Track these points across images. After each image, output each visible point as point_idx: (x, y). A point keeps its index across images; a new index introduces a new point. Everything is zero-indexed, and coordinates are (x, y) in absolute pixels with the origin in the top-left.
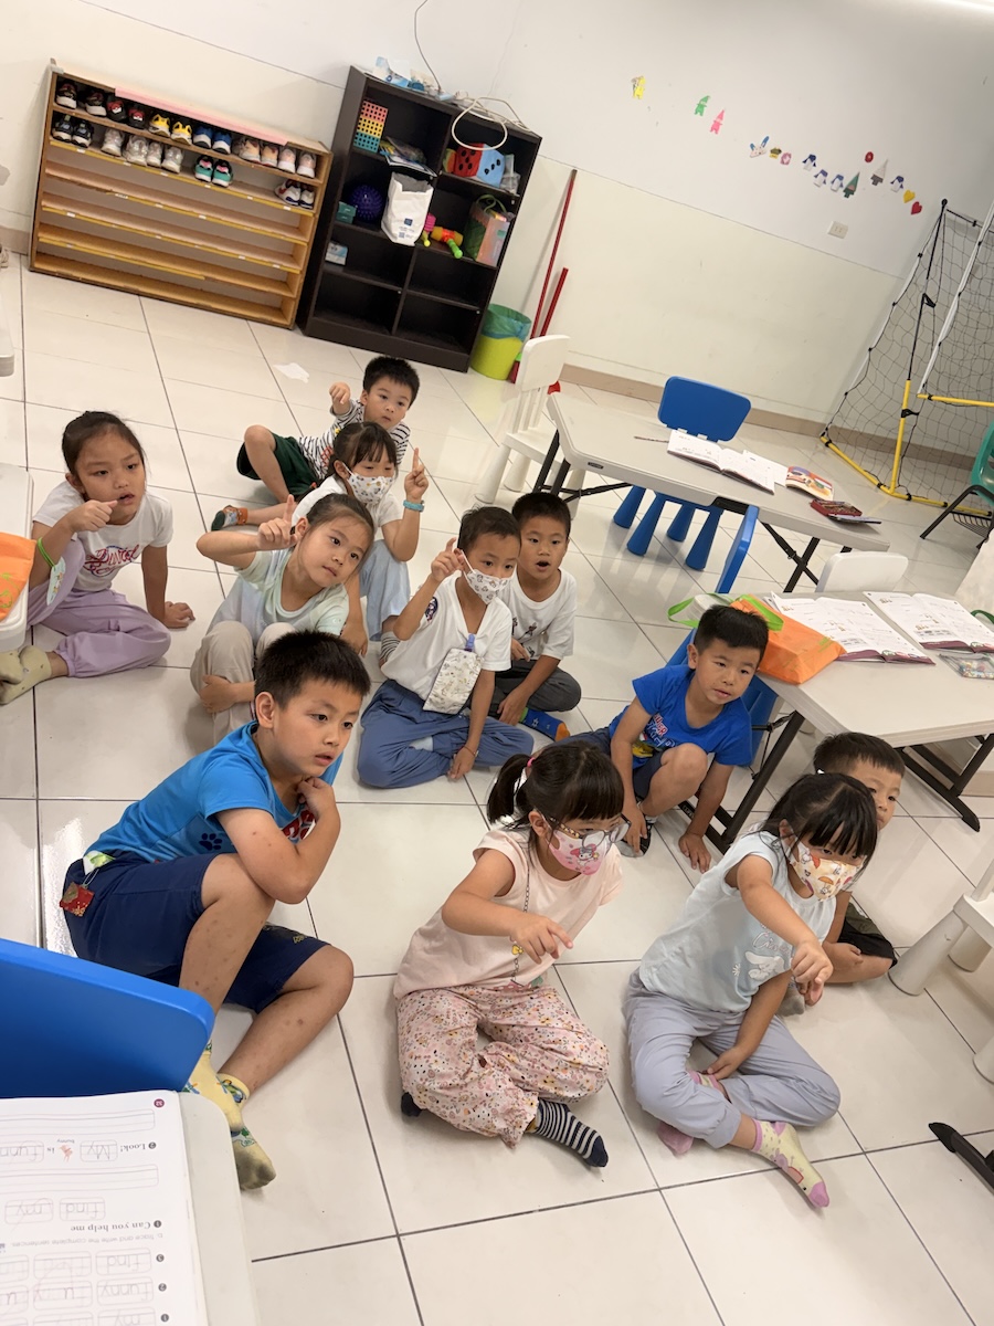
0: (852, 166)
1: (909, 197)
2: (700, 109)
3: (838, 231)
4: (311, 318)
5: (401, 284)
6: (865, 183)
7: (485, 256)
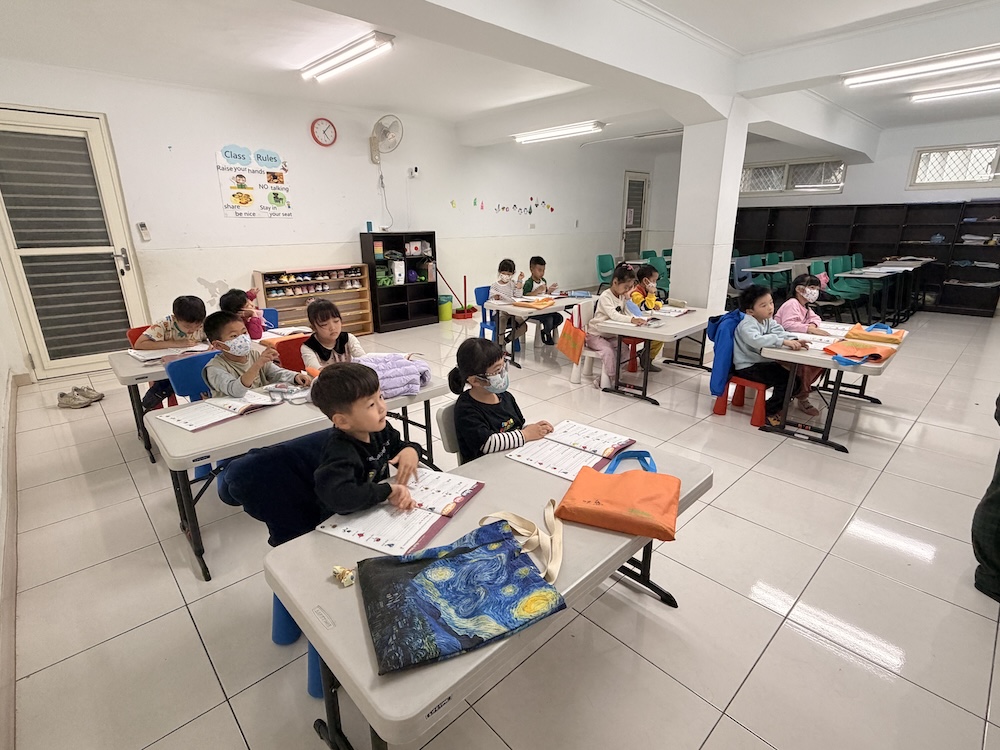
0: (528, 204)
1: (548, 207)
2: (475, 204)
3: (533, 226)
4: (381, 326)
5: (406, 301)
6: (534, 207)
7: (431, 279)
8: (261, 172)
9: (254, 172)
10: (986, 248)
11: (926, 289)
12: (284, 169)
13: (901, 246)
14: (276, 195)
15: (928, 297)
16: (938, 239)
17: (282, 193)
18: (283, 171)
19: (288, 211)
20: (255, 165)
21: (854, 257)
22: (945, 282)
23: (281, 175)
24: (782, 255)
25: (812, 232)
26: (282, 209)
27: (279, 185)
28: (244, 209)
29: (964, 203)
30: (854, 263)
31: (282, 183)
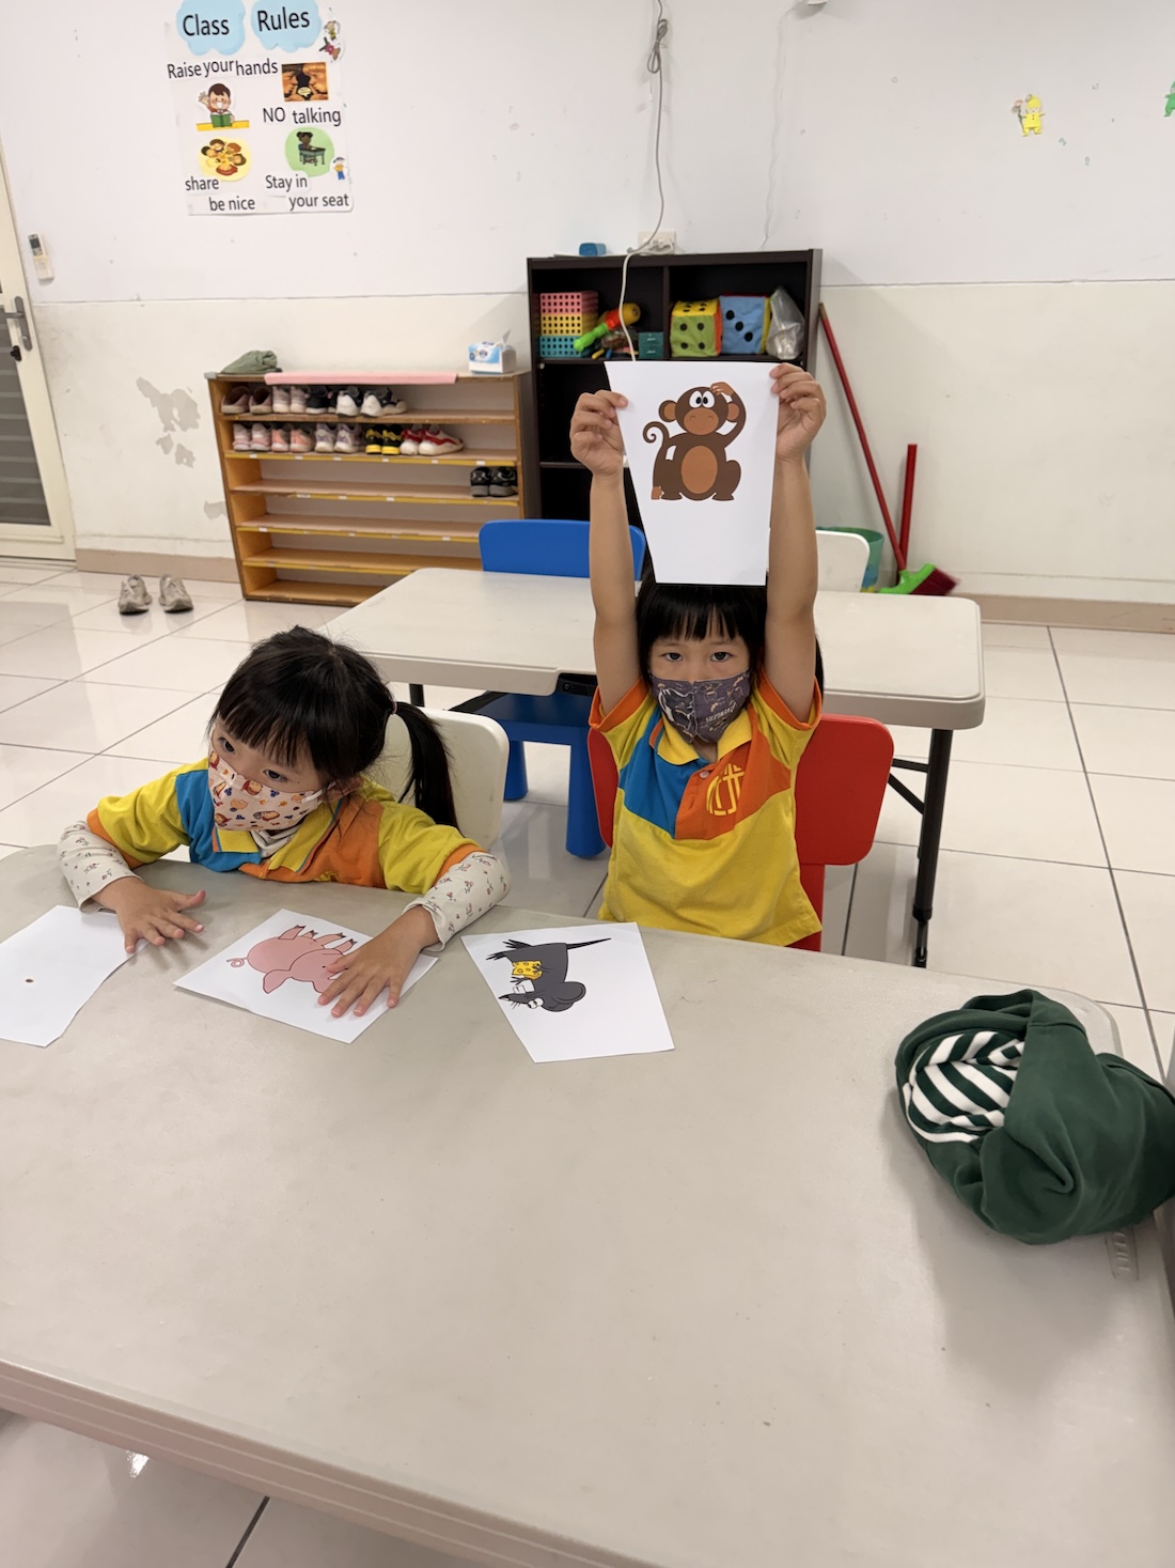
8: (267, 67)
9: (250, 70)
12: (328, 48)
14: (305, 136)
17: (322, 132)
18: (326, 57)
19: (337, 189)
20: (254, 46)
23: (321, 68)
26: (322, 182)
27: (316, 105)
28: (229, 189)
31: (324, 95)
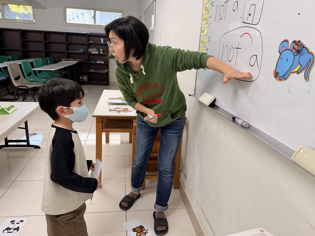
10: (99, 55)
11: (83, 74)
13: (68, 54)
15: (84, 78)
16: (81, 50)
21: (48, 58)
22: (89, 71)
24: (10, 57)
25: (24, 44)
29: (87, 34)
30: (49, 62)
